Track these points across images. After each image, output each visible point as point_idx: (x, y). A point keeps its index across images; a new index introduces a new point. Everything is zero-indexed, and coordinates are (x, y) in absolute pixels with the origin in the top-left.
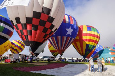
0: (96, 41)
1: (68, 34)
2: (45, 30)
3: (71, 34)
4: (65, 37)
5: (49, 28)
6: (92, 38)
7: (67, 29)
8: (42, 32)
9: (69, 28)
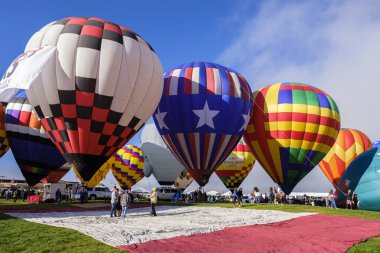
0: (317, 134)
1: (200, 124)
2: (96, 127)
3: (211, 125)
4: (197, 136)
5: (107, 121)
6: (296, 126)
7: (197, 112)
8: (91, 130)
9: (202, 108)
